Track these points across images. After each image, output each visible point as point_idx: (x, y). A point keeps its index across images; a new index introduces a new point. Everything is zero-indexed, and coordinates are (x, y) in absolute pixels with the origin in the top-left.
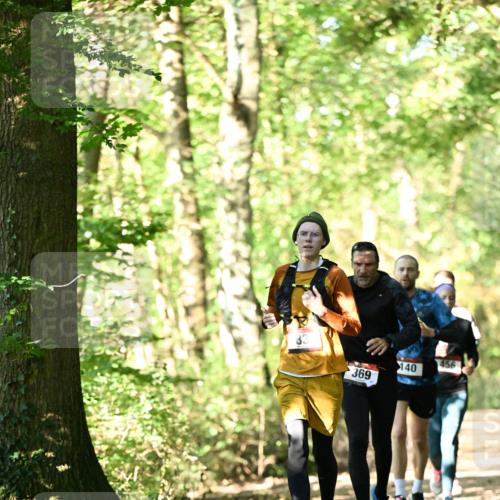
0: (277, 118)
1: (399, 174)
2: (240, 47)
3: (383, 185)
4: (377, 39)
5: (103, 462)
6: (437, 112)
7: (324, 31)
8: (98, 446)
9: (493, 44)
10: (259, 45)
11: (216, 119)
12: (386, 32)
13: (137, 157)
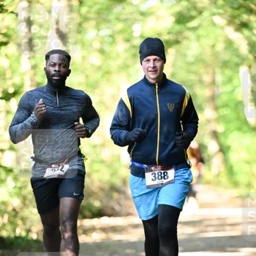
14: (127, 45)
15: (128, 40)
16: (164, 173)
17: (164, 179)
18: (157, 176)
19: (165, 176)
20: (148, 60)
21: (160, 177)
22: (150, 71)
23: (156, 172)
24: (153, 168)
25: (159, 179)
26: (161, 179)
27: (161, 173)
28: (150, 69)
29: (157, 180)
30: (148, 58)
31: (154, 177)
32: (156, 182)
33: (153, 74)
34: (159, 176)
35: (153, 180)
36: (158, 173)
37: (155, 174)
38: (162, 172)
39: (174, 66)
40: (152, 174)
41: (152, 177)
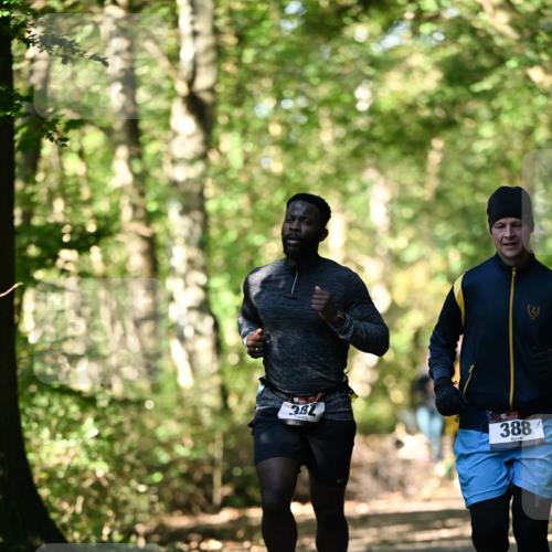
0: (237, 113)
1: (370, 174)
2: (195, 34)
3: (352, 186)
4: (344, 25)
5: (44, 492)
6: (412, 107)
7: (288, 17)
8: (38, 475)
9: (473, 31)
10: (216, 31)
11: (167, 114)
12: (356, 19)
13: (81, 154)
14: (340, 131)
15: (343, 121)
16: (523, 423)
17: (525, 434)
18: (510, 429)
19: (524, 428)
20: (503, 226)
21: (516, 431)
22: (506, 244)
23: (510, 422)
24: (503, 416)
25: (514, 434)
26: (519, 433)
27: (518, 424)
28: (505, 241)
29: (511, 435)
30: (502, 221)
31: (506, 430)
32: (508, 440)
33: (511, 250)
34: (514, 428)
35: (502, 435)
36: (512, 425)
37: (507, 425)
38: (521, 421)
39: (441, 176)
40: (502, 426)
41: (502, 431)
